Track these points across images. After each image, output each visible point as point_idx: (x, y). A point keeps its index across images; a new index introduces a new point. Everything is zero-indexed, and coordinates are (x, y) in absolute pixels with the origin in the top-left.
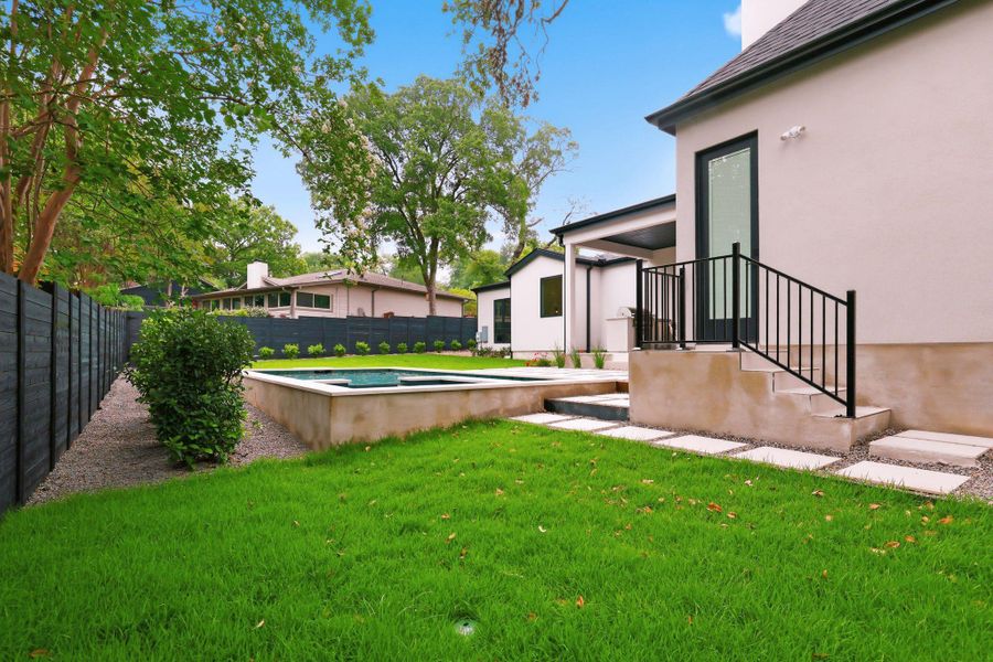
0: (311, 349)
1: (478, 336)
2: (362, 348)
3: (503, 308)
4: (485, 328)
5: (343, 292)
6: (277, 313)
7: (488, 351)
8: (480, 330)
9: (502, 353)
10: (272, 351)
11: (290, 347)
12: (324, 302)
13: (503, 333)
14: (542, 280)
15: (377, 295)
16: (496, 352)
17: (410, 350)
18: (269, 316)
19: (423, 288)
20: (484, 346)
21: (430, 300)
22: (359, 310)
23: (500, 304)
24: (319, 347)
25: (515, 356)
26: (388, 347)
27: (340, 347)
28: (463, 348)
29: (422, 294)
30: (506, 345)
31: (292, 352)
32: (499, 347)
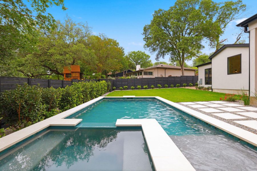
0: (144, 87)
1: (198, 82)
2: (159, 86)
3: (209, 72)
4: (201, 79)
5: (156, 70)
6: (138, 77)
7: (202, 87)
8: (199, 80)
9: (208, 89)
10: (134, 87)
11: (138, 86)
12: (151, 73)
13: (209, 81)
14: (228, 58)
15: (166, 71)
16: (206, 88)
17: (175, 86)
18: (137, 78)
19: (180, 68)
20: (201, 86)
21: (182, 71)
22: (161, 75)
23: (207, 71)
24: (146, 86)
25: (214, 91)
26: (167, 86)
27: (152, 86)
28: (193, 86)
29: (180, 69)
30: (210, 86)
31: (139, 88)
32: (207, 86)
